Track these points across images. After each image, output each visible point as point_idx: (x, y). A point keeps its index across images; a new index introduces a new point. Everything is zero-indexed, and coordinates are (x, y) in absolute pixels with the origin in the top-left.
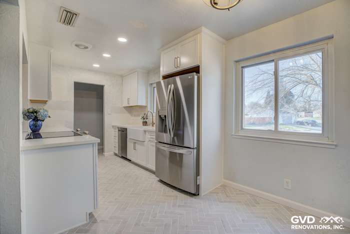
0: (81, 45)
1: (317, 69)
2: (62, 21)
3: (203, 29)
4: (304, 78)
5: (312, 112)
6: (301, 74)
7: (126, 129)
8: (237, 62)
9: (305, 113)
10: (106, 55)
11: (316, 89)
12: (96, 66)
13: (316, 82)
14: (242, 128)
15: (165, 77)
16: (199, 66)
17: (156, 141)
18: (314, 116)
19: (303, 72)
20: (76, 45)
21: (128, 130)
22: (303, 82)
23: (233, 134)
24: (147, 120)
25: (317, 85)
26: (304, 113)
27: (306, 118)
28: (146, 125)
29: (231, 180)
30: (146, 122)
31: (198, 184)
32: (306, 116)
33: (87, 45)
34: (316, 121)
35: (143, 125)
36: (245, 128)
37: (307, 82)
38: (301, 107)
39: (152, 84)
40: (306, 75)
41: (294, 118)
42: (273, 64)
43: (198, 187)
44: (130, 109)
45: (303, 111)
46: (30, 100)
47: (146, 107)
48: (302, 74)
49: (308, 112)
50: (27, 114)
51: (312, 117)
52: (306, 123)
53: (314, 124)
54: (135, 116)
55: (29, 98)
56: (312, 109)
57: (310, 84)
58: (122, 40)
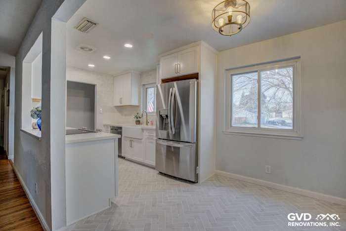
0: (86, 48)
1: (287, 75)
2: (78, 28)
3: (203, 43)
4: (276, 82)
5: (282, 113)
6: (273, 78)
7: (121, 128)
8: (227, 70)
9: (276, 113)
10: (107, 57)
11: (286, 92)
12: (92, 66)
13: (286, 86)
14: (231, 126)
15: (165, 81)
16: (198, 73)
17: (156, 138)
18: (283, 117)
19: (275, 77)
20: (82, 48)
21: (123, 129)
22: (276, 85)
23: (224, 131)
24: (140, 119)
25: (287, 88)
26: (274, 113)
27: (277, 118)
28: (139, 124)
29: (222, 170)
30: (139, 121)
31: (197, 173)
32: (276, 117)
33: (91, 48)
34: (286, 121)
35: (136, 124)
36: (233, 126)
37: (278, 86)
38: (273, 108)
39: (144, 85)
40: (277, 79)
41: (266, 118)
42: (257, 73)
43: (197, 176)
44: (120, 109)
45: (274, 111)
46: (33, 99)
47: (138, 106)
48: (275, 78)
49: (278, 112)
50: (37, 113)
51: (282, 117)
52: (278, 122)
53: (283, 123)
54: (126, 115)
55: (32, 97)
56: (282, 110)
57: (281, 87)
58: (128, 46)
